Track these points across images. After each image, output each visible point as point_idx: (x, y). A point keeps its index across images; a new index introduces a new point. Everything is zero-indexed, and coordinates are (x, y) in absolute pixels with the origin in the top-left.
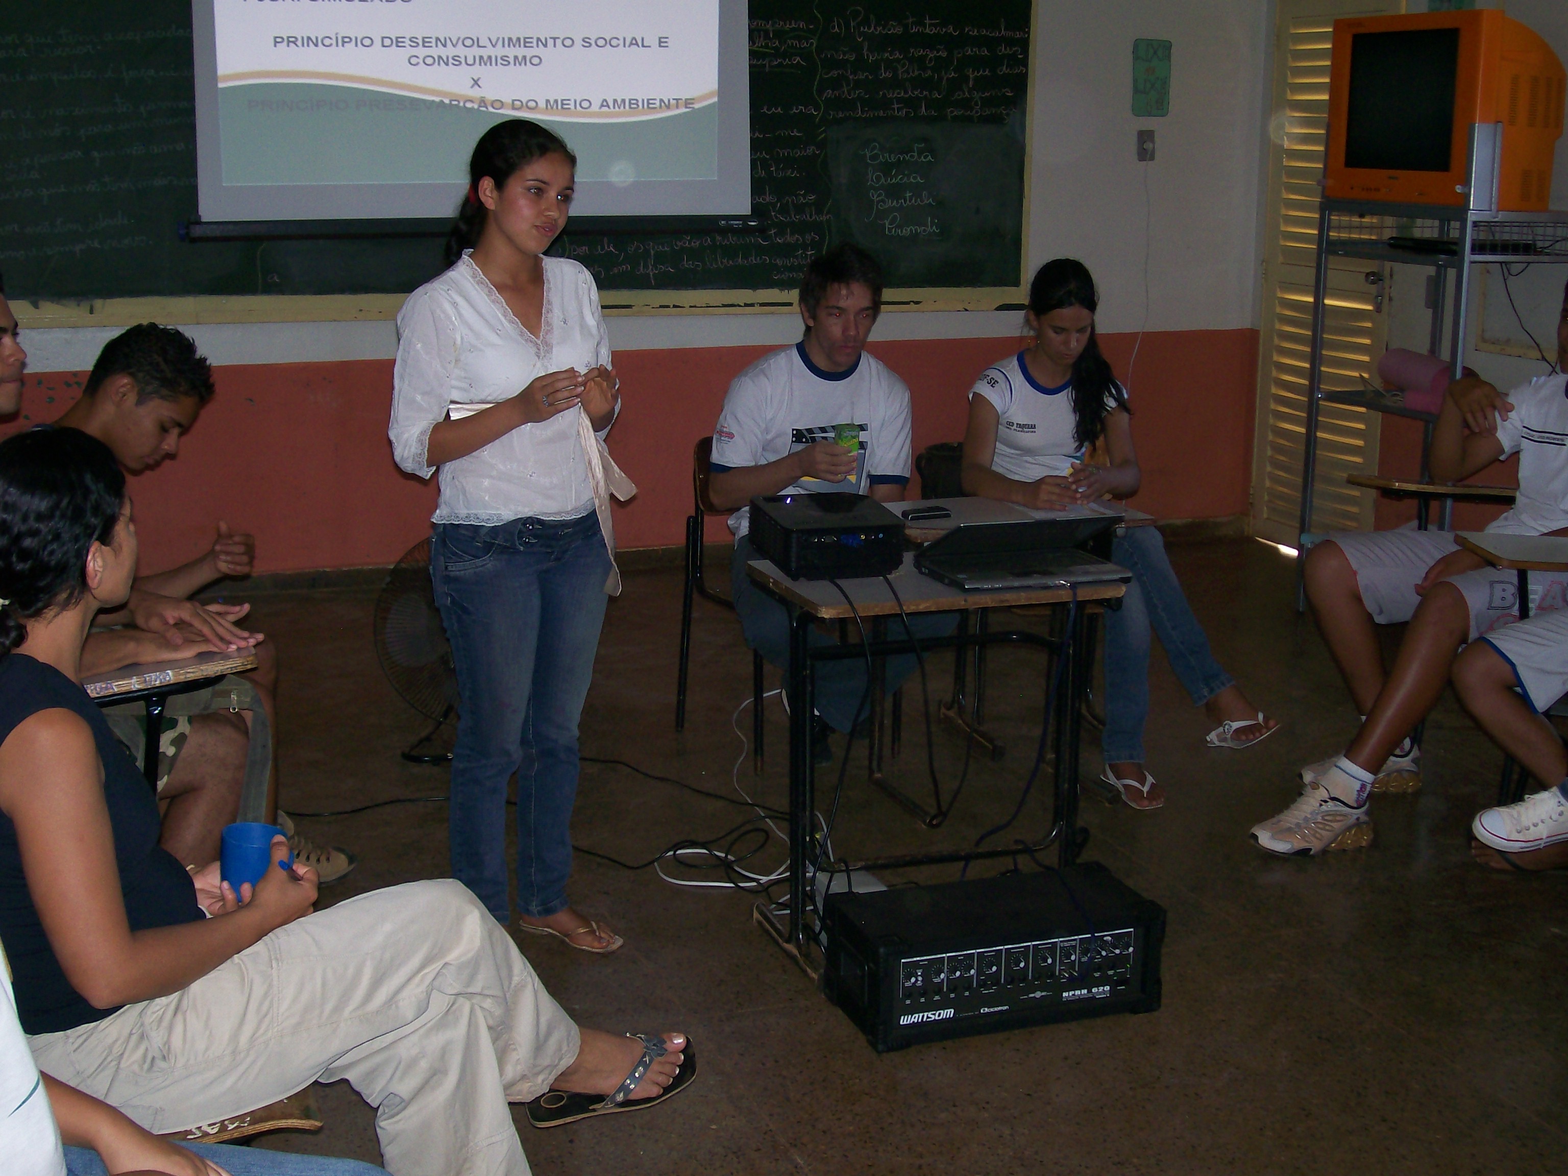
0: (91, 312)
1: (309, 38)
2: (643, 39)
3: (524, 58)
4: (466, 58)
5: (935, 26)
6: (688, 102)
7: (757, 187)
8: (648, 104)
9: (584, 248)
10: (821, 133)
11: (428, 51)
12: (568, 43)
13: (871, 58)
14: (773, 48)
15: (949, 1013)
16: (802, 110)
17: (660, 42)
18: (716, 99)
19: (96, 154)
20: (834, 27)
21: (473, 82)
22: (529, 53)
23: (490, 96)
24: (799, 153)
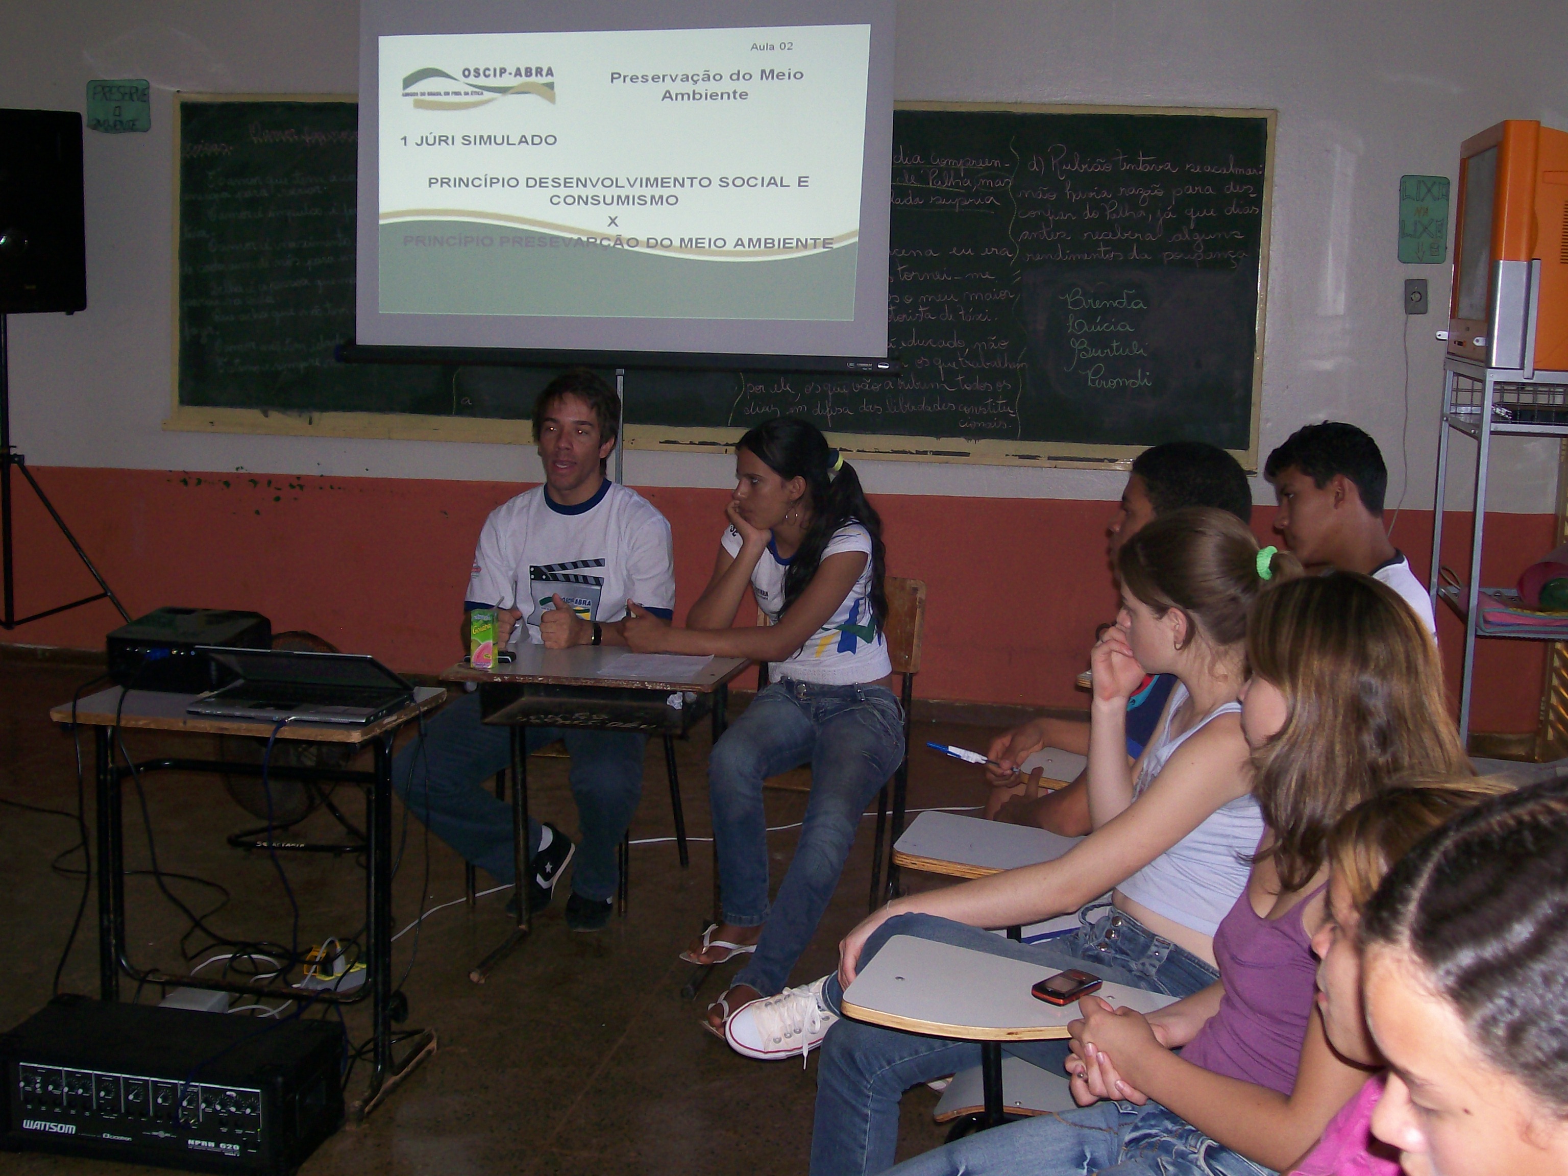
0: (310, 423)
1: (461, 179)
2: (782, 179)
3: (661, 197)
4: (604, 197)
5: (1150, 163)
6: (826, 242)
7: (895, 331)
8: (784, 243)
9: (760, 386)
10: (1017, 276)
11: (568, 191)
12: (705, 182)
13: (1074, 197)
14: (963, 188)
15: (71, 1129)
16: (995, 251)
17: (800, 181)
18: (856, 239)
19: (319, 283)
20: (1032, 166)
21: (610, 221)
22: (665, 192)
23: (626, 235)
24: (991, 297)
